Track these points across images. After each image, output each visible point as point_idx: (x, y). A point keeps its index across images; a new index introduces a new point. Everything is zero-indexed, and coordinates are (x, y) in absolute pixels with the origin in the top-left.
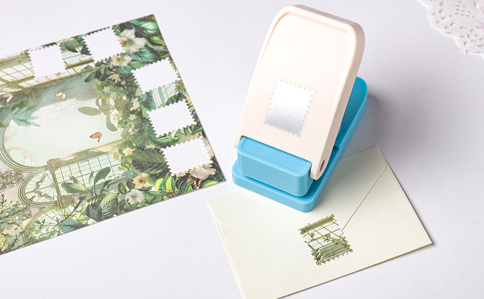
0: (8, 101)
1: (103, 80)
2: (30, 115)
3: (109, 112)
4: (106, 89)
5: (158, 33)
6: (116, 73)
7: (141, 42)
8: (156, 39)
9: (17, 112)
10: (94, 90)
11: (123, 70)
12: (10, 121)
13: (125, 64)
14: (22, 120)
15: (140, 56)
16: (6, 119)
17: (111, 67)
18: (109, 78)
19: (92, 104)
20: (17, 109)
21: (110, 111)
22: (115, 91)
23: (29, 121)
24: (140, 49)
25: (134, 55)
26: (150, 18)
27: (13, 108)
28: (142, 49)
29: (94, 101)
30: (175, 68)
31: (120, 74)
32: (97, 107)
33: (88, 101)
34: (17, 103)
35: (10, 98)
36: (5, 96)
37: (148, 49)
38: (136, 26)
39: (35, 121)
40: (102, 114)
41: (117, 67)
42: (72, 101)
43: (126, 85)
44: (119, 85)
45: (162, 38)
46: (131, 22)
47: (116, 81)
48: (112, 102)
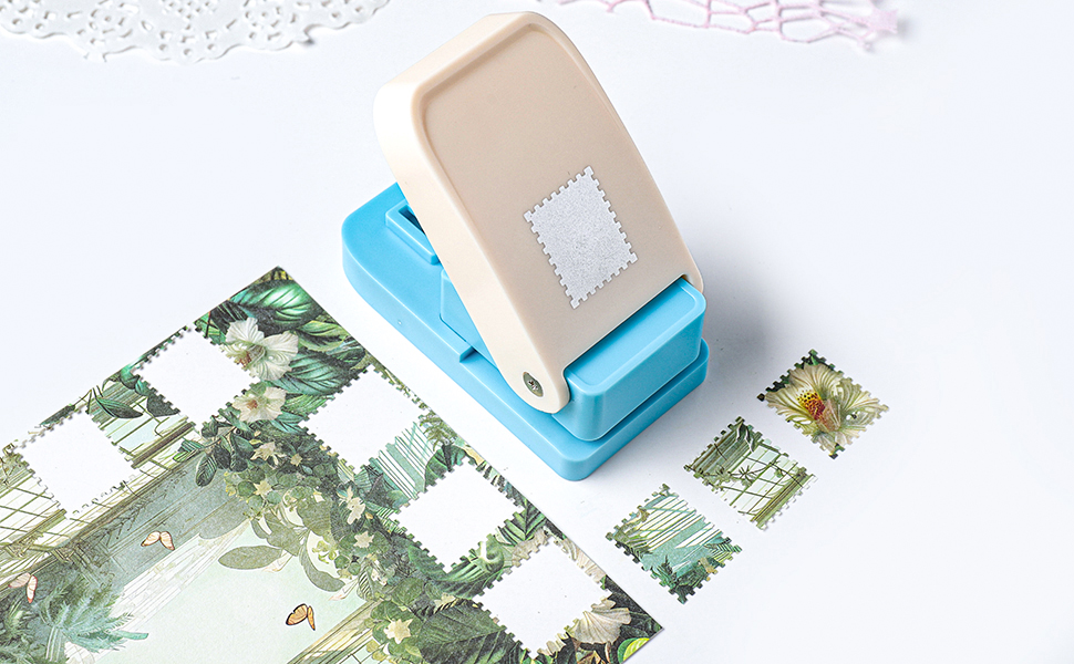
0: (30, 596)
1: (241, 467)
2: (106, 614)
3: (299, 547)
4: (263, 488)
5: (316, 311)
6: (265, 440)
7: (285, 346)
8: (316, 325)
9: (70, 616)
10: (234, 499)
11: (279, 426)
12: (63, 646)
13: (274, 411)
14: (93, 636)
15: (301, 381)
16: (51, 645)
17: (245, 428)
18: (254, 457)
19: (244, 536)
20: (66, 609)
21: (302, 542)
22: (288, 487)
23: (112, 632)
24: (292, 363)
25: (286, 381)
26: (277, 279)
27: (55, 610)
28: (298, 361)
29: (246, 528)
30: (403, 388)
31: (277, 441)
32: (264, 542)
33: (234, 531)
34: (55, 594)
35: (32, 587)
36: (15, 585)
37: (311, 358)
38: (253, 308)
39: (129, 627)
40: (286, 556)
41: (259, 425)
42: (193, 546)
43: (303, 463)
44: (287, 468)
45: (330, 321)
46: (236, 301)
47: (276, 462)
48: (293, 517)
